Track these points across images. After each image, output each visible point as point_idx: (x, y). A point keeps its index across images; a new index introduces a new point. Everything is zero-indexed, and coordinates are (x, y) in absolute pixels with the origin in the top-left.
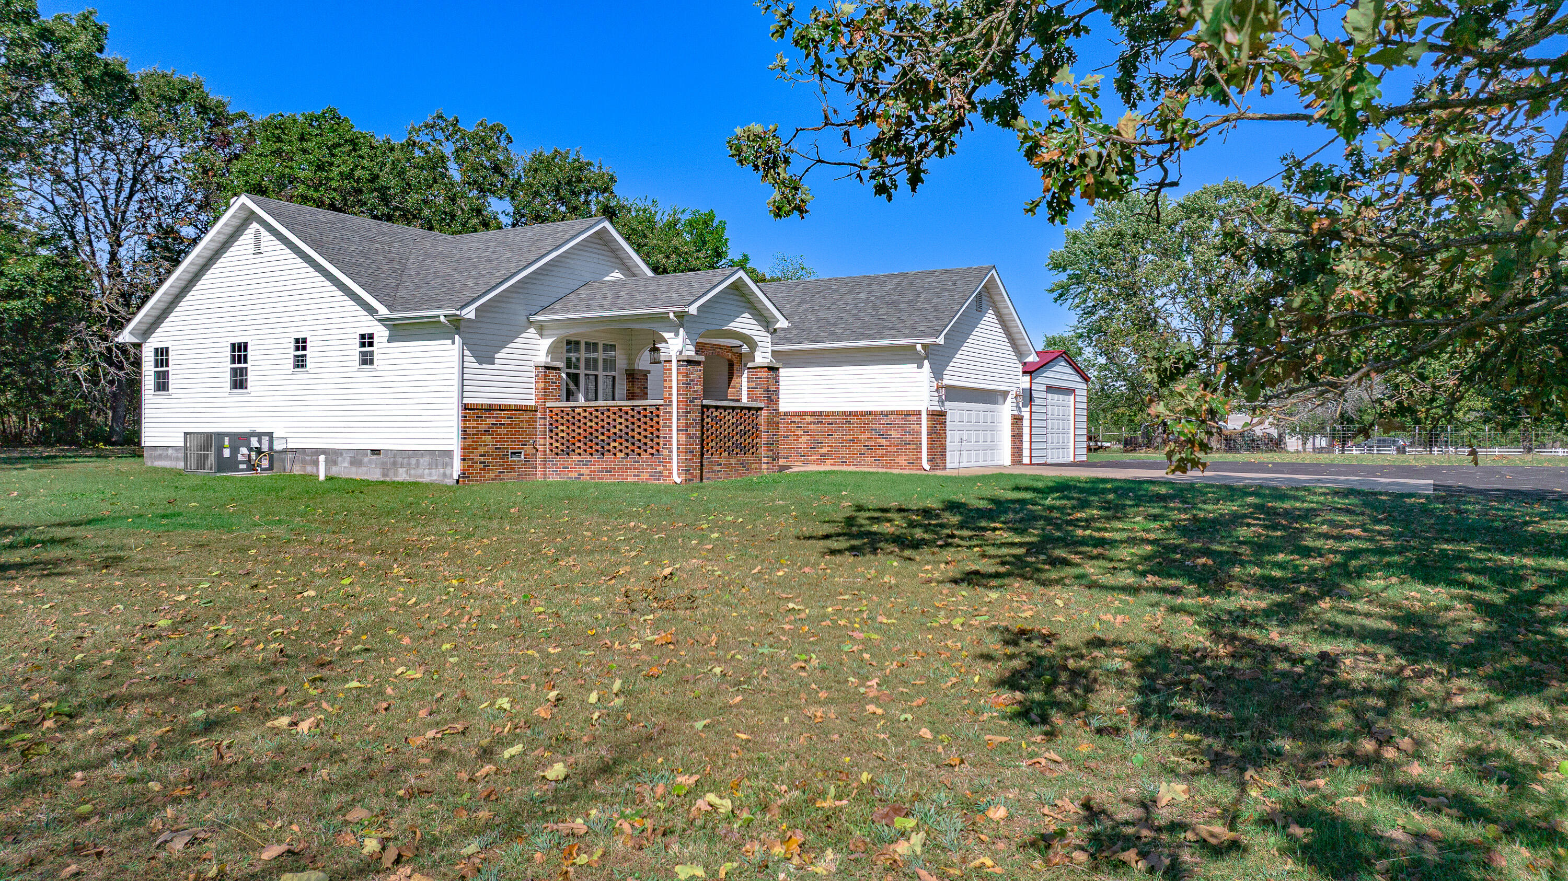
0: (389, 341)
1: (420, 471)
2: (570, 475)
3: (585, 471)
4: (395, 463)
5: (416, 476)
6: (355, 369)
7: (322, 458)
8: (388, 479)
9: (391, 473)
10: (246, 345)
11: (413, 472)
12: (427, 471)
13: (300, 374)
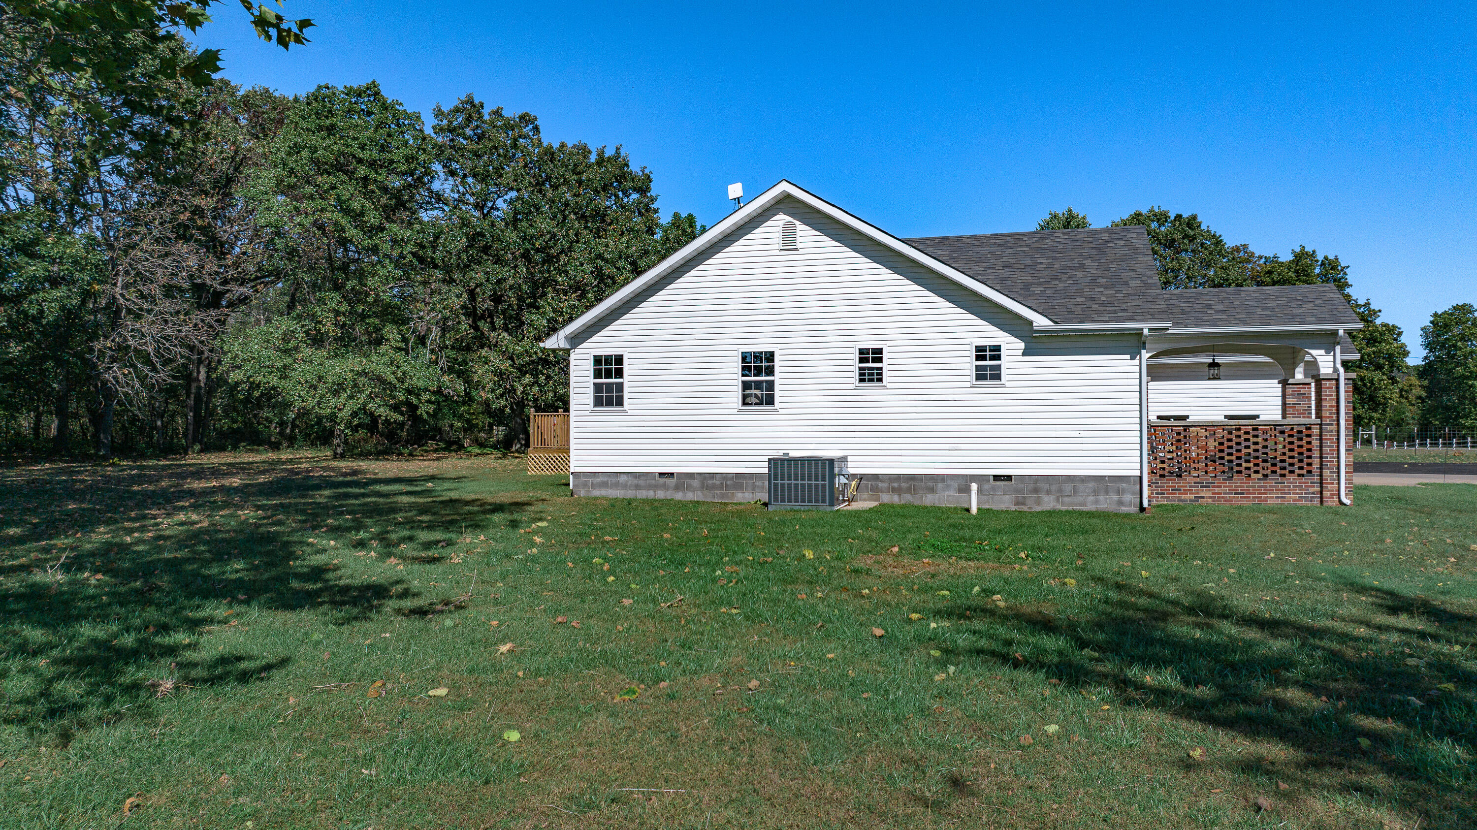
0: (1024, 354)
1: (1079, 499)
2: (1183, 497)
3: (1206, 493)
4: (1036, 491)
5: (1072, 504)
6: (968, 385)
7: (974, 486)
8: (1025, 508)
9: (1030, 502)
10: (772, 354)
11: (1066, 499)
12: (1091, 499)
13: (871, 391)
